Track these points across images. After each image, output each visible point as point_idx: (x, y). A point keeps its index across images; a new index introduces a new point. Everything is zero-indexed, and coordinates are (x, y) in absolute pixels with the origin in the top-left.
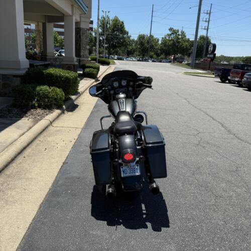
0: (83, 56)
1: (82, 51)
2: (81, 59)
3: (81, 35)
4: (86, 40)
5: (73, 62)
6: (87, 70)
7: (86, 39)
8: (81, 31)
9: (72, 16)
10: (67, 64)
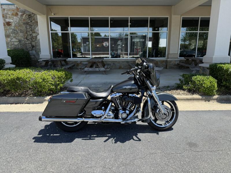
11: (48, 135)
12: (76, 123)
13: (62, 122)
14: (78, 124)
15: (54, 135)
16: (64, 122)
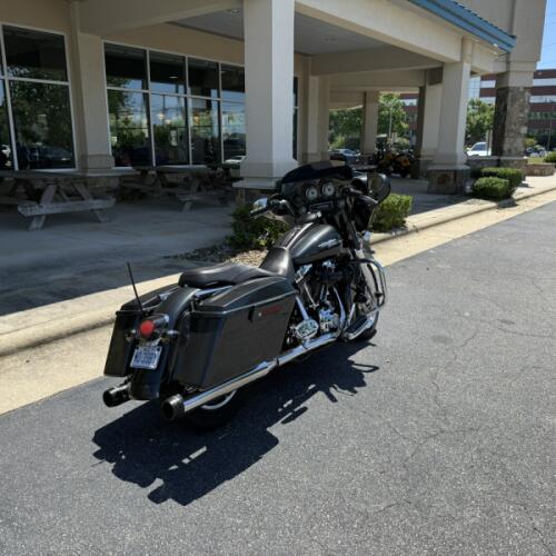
0: (510, 151)
1: (507, 139)
2: (502, 158)
3: (509, 103)
4: (521, 115)
5: (455, 164)
6: (482, 181)
7: (521, 111)
8: (510, 94)
9: (461, 62)
10: (439, 171)
11: (174, 467)
12: (222, 398)
13: (205, 407)
14: (231, 396)
15: (193, 456)
16: (209, 403)
